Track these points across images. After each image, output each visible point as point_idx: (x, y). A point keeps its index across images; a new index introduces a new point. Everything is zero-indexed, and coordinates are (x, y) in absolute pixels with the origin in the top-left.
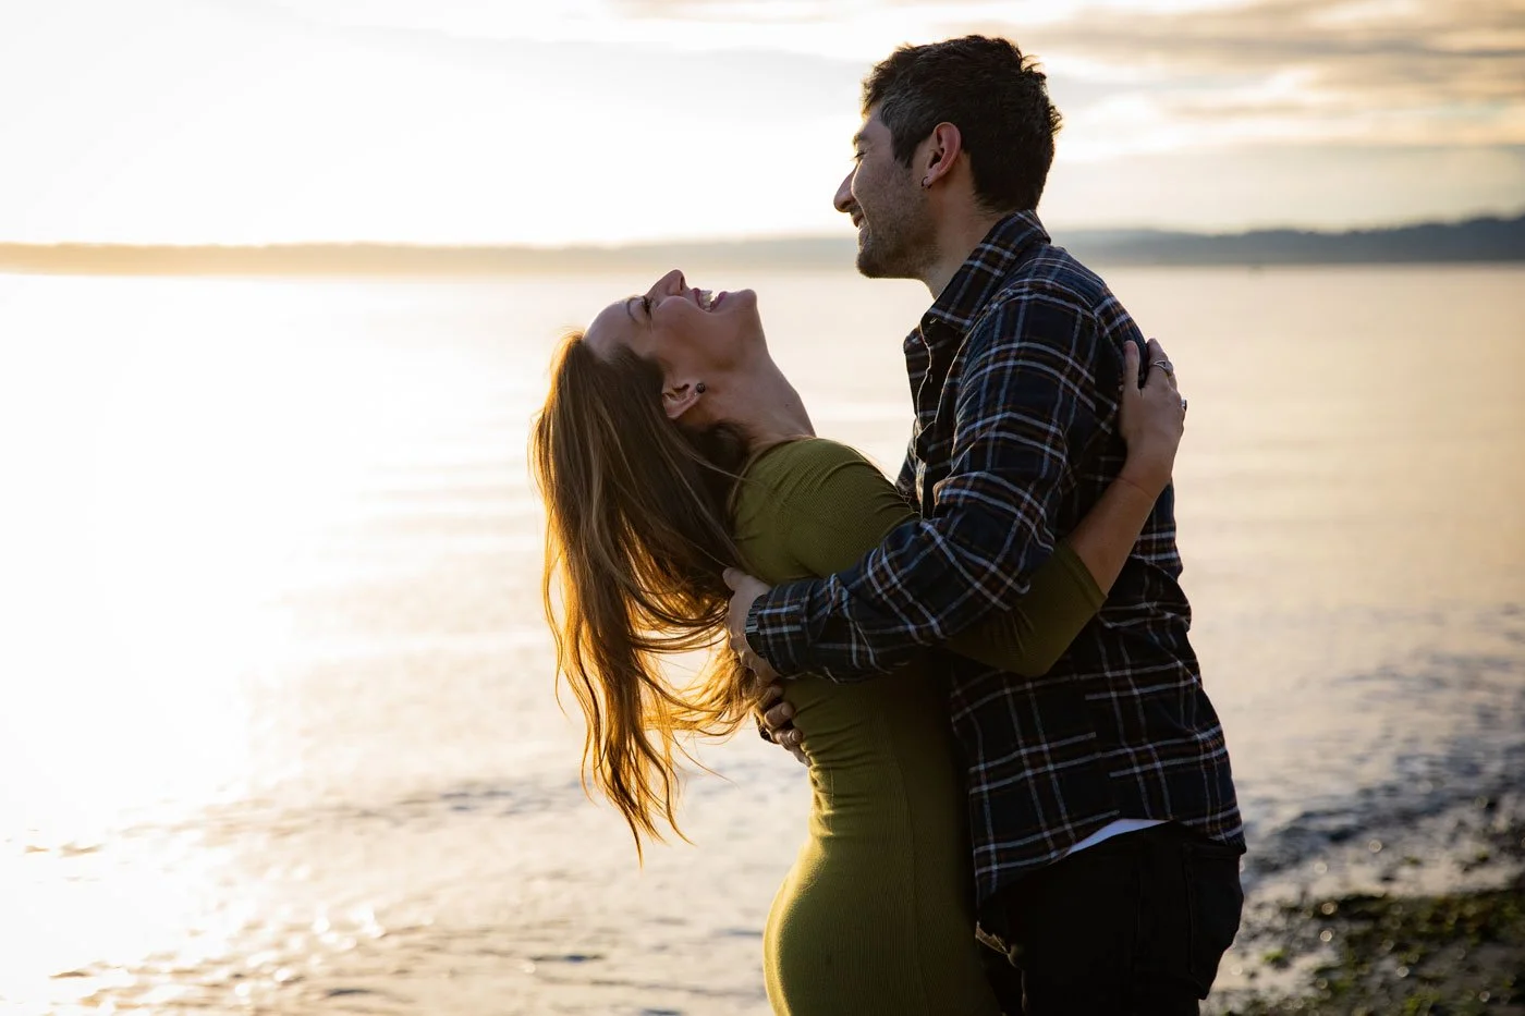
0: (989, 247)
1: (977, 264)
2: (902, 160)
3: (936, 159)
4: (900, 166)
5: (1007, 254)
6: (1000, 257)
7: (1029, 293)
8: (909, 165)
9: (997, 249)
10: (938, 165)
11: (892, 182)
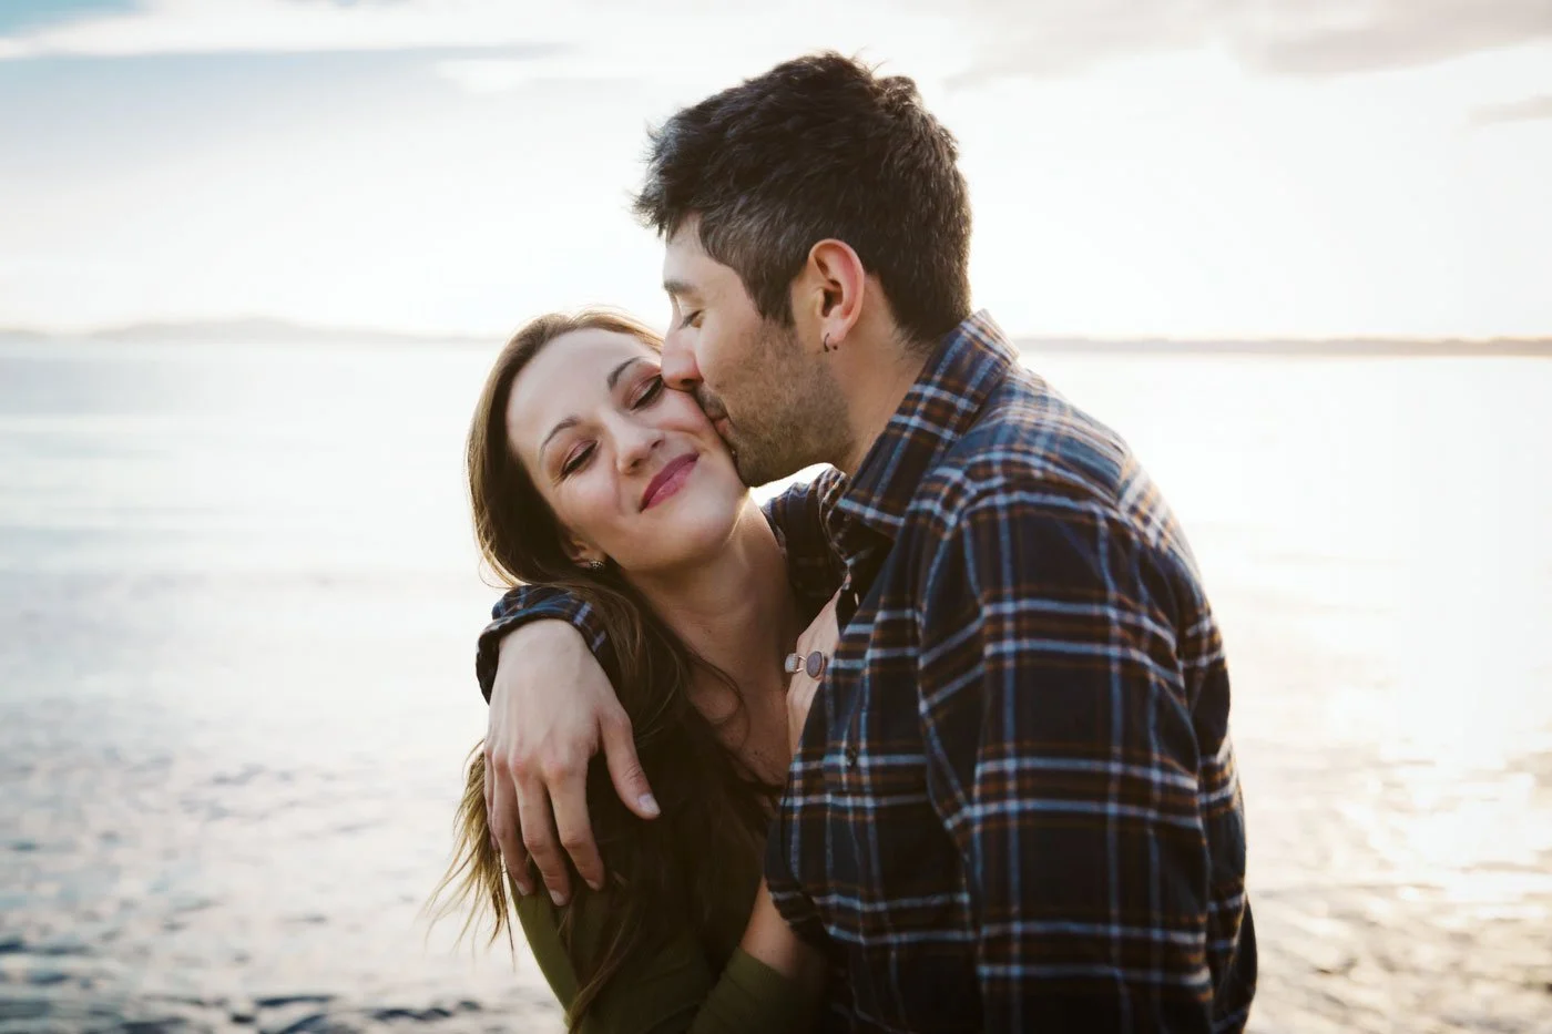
0: (930, 391)
1: (915, 421)
2: (775, 317)
3: (831, 298)
4: (775, 327)
5: (962, 403)
6: (951, 408)
7: (1007, 489)
8: (788, 321)
9: (945, 396)
10: (836, 310)
11: (770, 354)
